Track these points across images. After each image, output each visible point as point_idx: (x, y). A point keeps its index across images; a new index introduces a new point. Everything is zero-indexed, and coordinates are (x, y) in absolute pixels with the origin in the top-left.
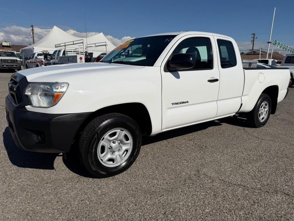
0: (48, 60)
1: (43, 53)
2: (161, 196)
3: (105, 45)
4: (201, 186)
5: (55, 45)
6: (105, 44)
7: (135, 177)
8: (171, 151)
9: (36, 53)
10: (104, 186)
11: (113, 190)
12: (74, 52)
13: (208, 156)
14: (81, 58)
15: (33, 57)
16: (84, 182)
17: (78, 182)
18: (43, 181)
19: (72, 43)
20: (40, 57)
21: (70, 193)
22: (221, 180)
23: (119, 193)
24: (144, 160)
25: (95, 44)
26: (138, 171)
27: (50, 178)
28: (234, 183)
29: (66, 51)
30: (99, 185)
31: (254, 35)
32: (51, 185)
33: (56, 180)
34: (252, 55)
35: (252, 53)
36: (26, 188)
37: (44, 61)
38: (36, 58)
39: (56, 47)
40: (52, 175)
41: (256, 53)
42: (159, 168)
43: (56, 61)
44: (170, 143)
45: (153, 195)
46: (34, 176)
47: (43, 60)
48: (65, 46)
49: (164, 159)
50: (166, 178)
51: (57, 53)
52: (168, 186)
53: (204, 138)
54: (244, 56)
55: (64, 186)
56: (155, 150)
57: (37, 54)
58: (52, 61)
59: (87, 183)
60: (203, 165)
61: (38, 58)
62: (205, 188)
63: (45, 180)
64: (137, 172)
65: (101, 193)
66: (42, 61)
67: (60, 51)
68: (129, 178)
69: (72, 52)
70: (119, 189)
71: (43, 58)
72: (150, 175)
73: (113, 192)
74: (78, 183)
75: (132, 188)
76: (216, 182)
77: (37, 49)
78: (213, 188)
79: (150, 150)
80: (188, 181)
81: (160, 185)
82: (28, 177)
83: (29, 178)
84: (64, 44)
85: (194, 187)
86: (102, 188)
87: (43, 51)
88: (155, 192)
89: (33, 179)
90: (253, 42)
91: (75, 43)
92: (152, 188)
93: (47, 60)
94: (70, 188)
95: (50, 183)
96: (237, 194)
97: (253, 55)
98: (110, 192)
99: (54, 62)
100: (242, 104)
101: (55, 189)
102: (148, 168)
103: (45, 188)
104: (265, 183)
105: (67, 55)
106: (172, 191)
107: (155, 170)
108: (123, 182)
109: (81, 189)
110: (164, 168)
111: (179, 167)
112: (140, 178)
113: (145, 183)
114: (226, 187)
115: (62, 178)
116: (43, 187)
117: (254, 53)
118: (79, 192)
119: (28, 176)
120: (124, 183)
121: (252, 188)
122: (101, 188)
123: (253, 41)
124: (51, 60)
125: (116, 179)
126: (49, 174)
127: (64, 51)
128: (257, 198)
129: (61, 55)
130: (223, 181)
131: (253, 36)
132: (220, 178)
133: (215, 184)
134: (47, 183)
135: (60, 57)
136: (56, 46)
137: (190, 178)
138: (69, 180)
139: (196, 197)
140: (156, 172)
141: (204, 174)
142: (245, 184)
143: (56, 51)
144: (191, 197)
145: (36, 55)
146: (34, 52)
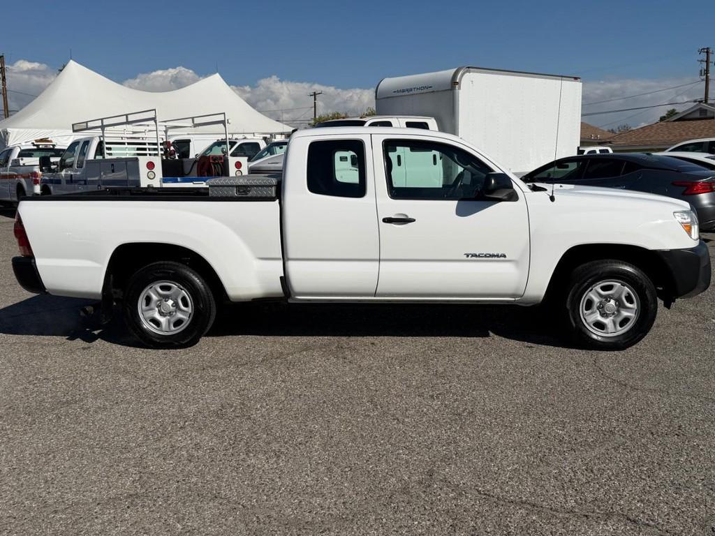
0: (53, 171)
1: (35, 147)
2: (323, 532)
3: (223, 122)
4: (427, 507)
5: (73, 125)
6: (221, 118)
7: (270, 492)
8: (375, 428)
9: (15, 147)
10: (192, 513)
11: (211, 522)
12: (129, 144)
13: (467, 436)
14: (151, 165)
15: (7, 161)
16: (143, 506)
17: (128, 507)
18: (44, 507)
19: (123, 119)
20: (27, 161)
21: (110, 530)
22: (480, 494)
23: (224, 527)
24: (299, 451)
25: (193, 118)
26: (280, 478)
27: (63, 502)
28: (512, 498)
29: (107, 143)
30: (179, 511)
31: (707, 52)
32: (64, 516)
33: (77, 504)
34: (694, 122)
35: (697, 115)
36: (7, 524)
37: (40, 173)
38: (16, 162)
39: (74, 131)
40: (66, 493)
41: (709, 115)
42: (336, 469)
43: (78, 173)
44: (379, 407)
45: (305, 529)
46: (24, 497)
47: (37, 170)
48: (103, 127)
49: (351, 447)
50: (346, 491)
51: (78, 148)
52: (346, 508)
53: (473, 391)
54: (669, 124)
55: (96, 518)
56: (333, 427)
57: (17, 151)
58: (63, 173)
59: (152, 510)
60: (449, 459)
61: (21, 163)
62: (435, 510)
63: (50, 505)
64: (278, 480)
65: (182, 529)
66: (35, 174)
67: (87, 143)
68: (255, 495)
69: (124, 144)
70: (226, 520)
71: (38, 163)
72: (307, 486)
73: (210, 526)
74: (129, 511)
75: (258, 517)
76: (467, 497)
77: (18, 133)
78: (455, 511)
79: (322, 427)
80: (399, 497)
81: (327, 507)
82: (10, 499)
83: (11, 502)
84: (99, 123)
85: (409, 509)
86: (187, 517)
87: (36, 141)
88: (311, 523)
89: (23, 503)
90: (707, 77)
91: (131, 118)
92: (307, 514)
93: (50, 170)
94: (109, 520)
95: (63, 511)
96: (510, 522)
97: (699, 122)
98: (203, 527)
99: (72, 175)
101: (76, 522)
102: (306, 471)
103: (50, 522)
104: (590, 497)
105: (110, 154)
106: (353, 520)
107: (322, 476)
108: (239, 504)
109: (136, 522)
110: (347, 469)
111: (384, 466)
112: (281, 493)
113: (292, 504)
114: (487, 508)
115: (91, 500)
116: (46, 520)
117: (700, 115)
118: (131, 529)
119: (9, 496)
120: (240, 506)
121: (551, 509)
122: (183, 519)
123: (707, 71)
124: (61, 170)
125: (221, 498)
126: (59, 491)
127: (101, 144)
128: (554, 530)
129: (91, 155)
130: (485, 494)
131: (704, 56)
132: (480, 489)
133: (463, 502)
134: (56, 512)
135: (89, 162)
136: (75, 129)
137: (405, 490)
138: (106, 504)
139: (407, 532)
140: (325, 478)
141: (445, 480)
142: (539, 501)
143: (75, 144)
144: (394, 531)
145: (15, 156)
146: (11, 144)
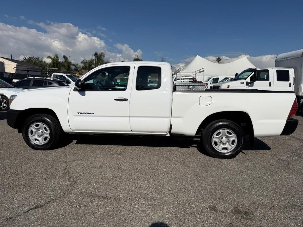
100: (171, 126)
